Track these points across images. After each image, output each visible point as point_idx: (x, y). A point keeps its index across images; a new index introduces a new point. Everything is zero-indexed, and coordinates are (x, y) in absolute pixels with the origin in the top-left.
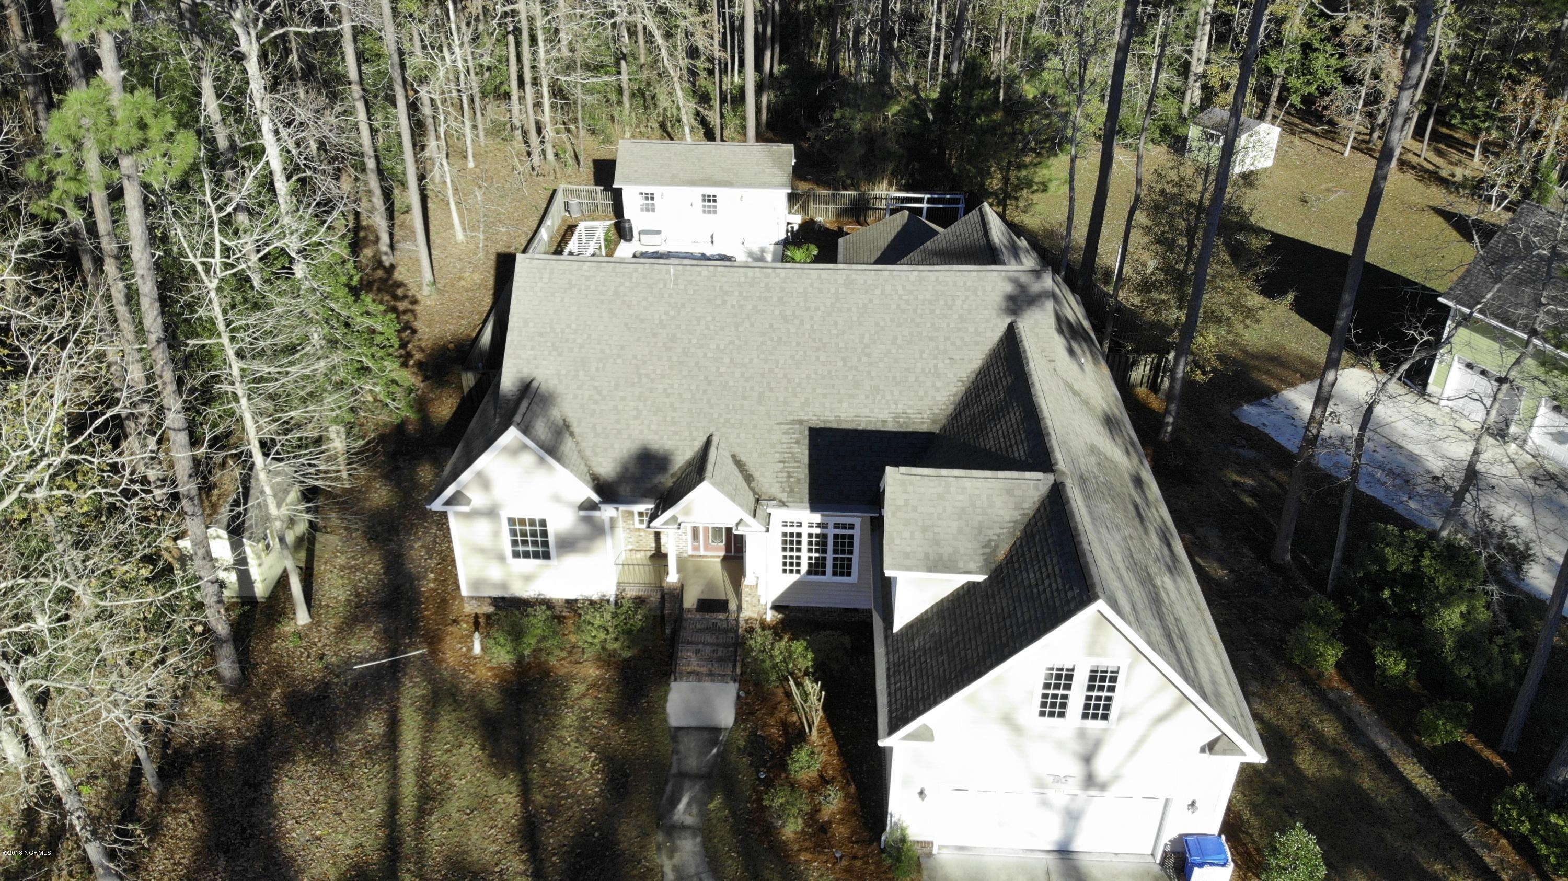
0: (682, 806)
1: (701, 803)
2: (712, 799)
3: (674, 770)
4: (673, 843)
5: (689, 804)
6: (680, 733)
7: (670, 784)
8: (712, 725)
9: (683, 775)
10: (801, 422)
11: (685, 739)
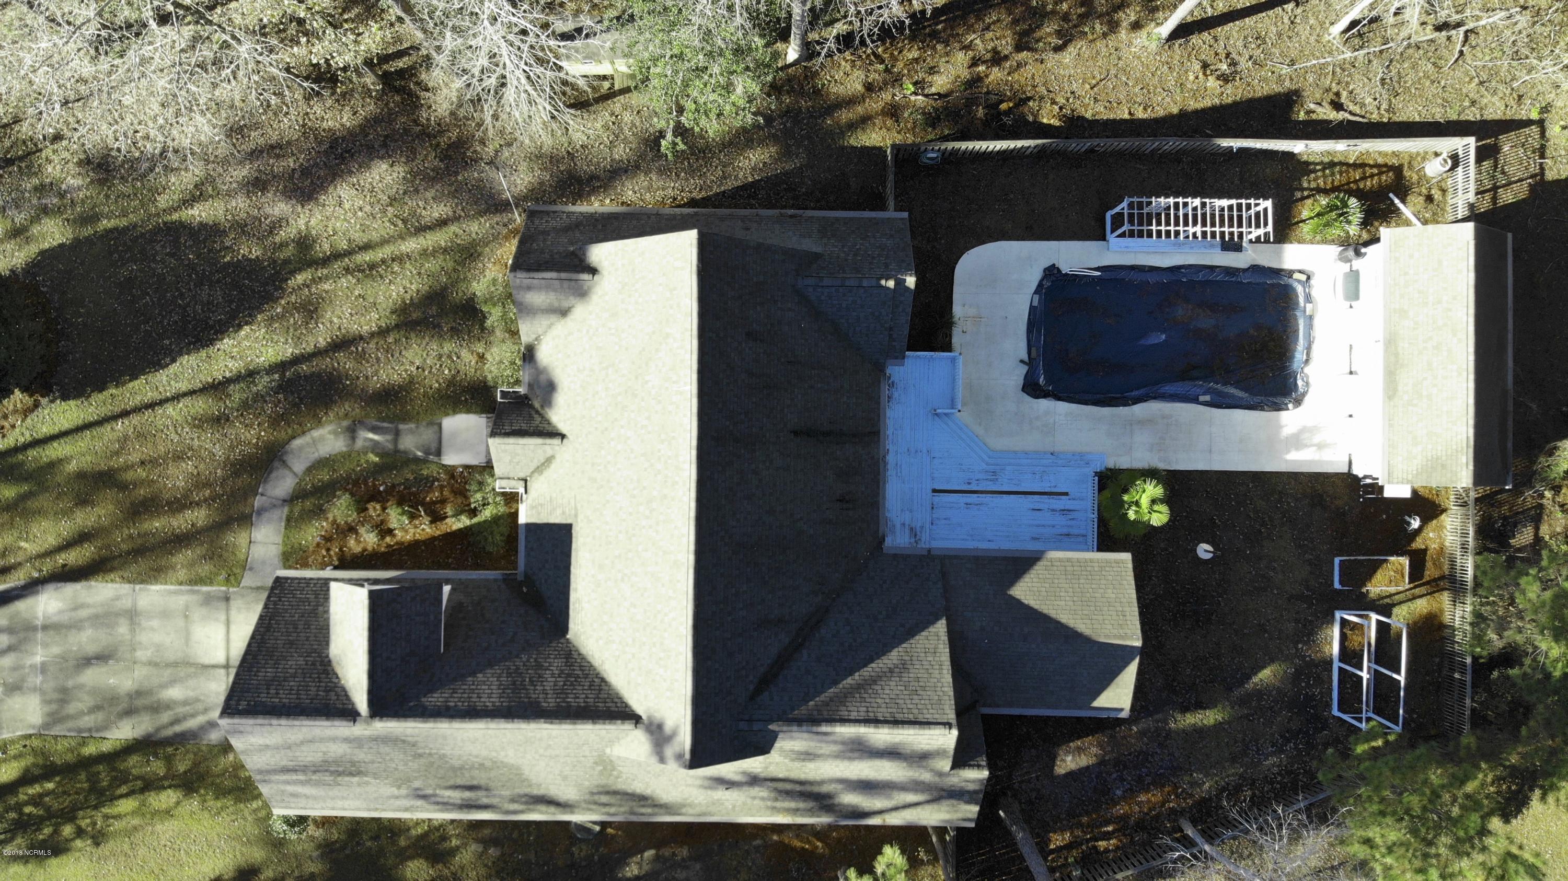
0: (371, 435)
1: (375, 447)
2: (377, 455)
3: (401, 427)
4: (340, 433)
5: (371, 440)
6: (436, 427)
7: (390, 425)
8: (444, 450)
9: (397, 433)
10: (576, 516)
11: (430, 431)
